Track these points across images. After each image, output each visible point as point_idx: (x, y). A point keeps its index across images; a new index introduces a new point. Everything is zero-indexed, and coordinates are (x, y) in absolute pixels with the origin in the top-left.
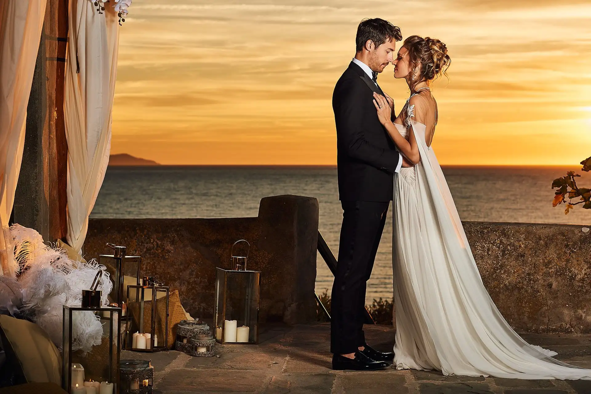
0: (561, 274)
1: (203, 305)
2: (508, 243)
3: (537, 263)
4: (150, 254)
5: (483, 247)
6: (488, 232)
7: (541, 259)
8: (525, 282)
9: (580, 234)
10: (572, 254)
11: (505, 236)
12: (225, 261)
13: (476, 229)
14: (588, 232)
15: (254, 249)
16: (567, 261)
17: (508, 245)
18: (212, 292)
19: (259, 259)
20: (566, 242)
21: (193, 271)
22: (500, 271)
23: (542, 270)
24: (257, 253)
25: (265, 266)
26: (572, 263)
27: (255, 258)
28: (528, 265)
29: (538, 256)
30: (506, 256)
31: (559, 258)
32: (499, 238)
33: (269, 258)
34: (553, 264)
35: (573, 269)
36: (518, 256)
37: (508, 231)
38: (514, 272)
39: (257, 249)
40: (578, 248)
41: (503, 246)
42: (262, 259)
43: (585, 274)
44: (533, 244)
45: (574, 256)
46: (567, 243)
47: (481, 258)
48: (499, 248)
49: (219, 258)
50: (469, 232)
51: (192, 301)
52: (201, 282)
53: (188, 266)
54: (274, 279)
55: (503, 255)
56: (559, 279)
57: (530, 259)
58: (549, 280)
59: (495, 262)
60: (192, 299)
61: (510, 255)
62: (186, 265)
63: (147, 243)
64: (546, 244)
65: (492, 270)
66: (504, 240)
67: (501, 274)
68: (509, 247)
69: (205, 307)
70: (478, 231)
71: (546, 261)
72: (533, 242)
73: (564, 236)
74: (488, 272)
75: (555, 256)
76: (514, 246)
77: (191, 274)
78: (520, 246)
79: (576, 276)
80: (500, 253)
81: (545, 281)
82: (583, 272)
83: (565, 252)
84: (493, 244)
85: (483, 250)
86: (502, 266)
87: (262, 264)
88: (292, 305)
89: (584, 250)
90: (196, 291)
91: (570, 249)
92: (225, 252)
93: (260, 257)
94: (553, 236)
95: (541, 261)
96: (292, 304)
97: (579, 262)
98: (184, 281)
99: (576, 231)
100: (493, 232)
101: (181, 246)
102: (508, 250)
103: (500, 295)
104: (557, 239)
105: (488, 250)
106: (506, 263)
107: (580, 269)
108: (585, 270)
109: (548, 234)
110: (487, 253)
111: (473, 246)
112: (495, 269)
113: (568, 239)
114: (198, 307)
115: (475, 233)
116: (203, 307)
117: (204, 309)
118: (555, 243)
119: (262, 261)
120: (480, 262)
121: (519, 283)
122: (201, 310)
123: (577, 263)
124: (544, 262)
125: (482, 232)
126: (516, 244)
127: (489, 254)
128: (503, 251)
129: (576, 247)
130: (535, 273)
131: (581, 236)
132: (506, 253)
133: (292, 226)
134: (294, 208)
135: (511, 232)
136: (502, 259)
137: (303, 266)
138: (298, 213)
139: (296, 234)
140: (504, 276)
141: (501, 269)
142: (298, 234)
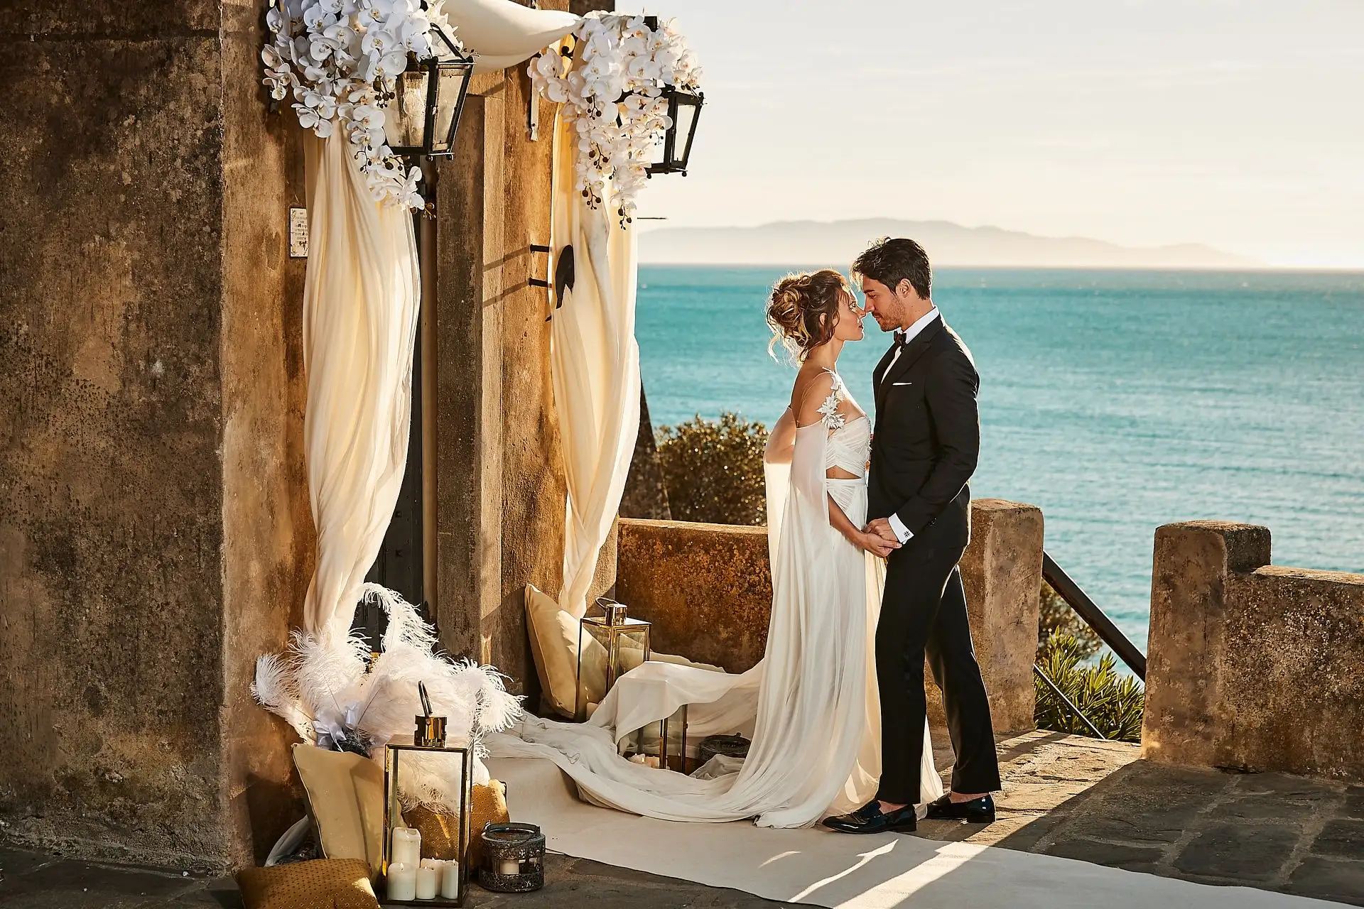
2: (1340, 617)
4: (754, 593)
5: (1297, 621)
6: (1306, 593)
11: (1336, 603)
13: (1286, 588)
17: (1340, 620)
22: (1325, 668)
30: (1337, 641)
32: (1324, 606)
36: (1357, 642)
37: (1340, 595)
38: (1349, 672)
41: (1331, 622)
47: (1292, 642)
48: (1324, 624)
50: (1274, 591)
55: (1330, 640)
59: (1316, 650)
61: (1342, 638)
63: (750, 574)
65: (1311, 664)
66: (1334, 612)
67: (1327, 673)
68: (1341, 625)
70: (1289, 591)
74: (1303, 666)
76: (1349, 622)
80: (1325, 635)
84: (1314, 616)
85: (1296, 627)
86: (1328, 659)
100: (1316, 594)
102: (1340, 630)
103: (1324, 712)
105: (1306, 627)
106: (1336, 653)
110: (1304, 632)
111: (1281, 617)
112: (1317, 663)
115: (1283, 594)
120: (1291, 648)
121: (1358, 691)
125: (1297, 594)
126: (1355, 619)
127: (1307, 635)
128: (1332, 631)
132: (1337, 634)
133: (981, 559)
134: (985, 528)
135: (1346, 598)
136: (1329, 645)
137: (1005, 630)
138: (994, 537)
139: (988, 575)
140: (1331, 677)
141: (1327, 664)
142: (992, 574)
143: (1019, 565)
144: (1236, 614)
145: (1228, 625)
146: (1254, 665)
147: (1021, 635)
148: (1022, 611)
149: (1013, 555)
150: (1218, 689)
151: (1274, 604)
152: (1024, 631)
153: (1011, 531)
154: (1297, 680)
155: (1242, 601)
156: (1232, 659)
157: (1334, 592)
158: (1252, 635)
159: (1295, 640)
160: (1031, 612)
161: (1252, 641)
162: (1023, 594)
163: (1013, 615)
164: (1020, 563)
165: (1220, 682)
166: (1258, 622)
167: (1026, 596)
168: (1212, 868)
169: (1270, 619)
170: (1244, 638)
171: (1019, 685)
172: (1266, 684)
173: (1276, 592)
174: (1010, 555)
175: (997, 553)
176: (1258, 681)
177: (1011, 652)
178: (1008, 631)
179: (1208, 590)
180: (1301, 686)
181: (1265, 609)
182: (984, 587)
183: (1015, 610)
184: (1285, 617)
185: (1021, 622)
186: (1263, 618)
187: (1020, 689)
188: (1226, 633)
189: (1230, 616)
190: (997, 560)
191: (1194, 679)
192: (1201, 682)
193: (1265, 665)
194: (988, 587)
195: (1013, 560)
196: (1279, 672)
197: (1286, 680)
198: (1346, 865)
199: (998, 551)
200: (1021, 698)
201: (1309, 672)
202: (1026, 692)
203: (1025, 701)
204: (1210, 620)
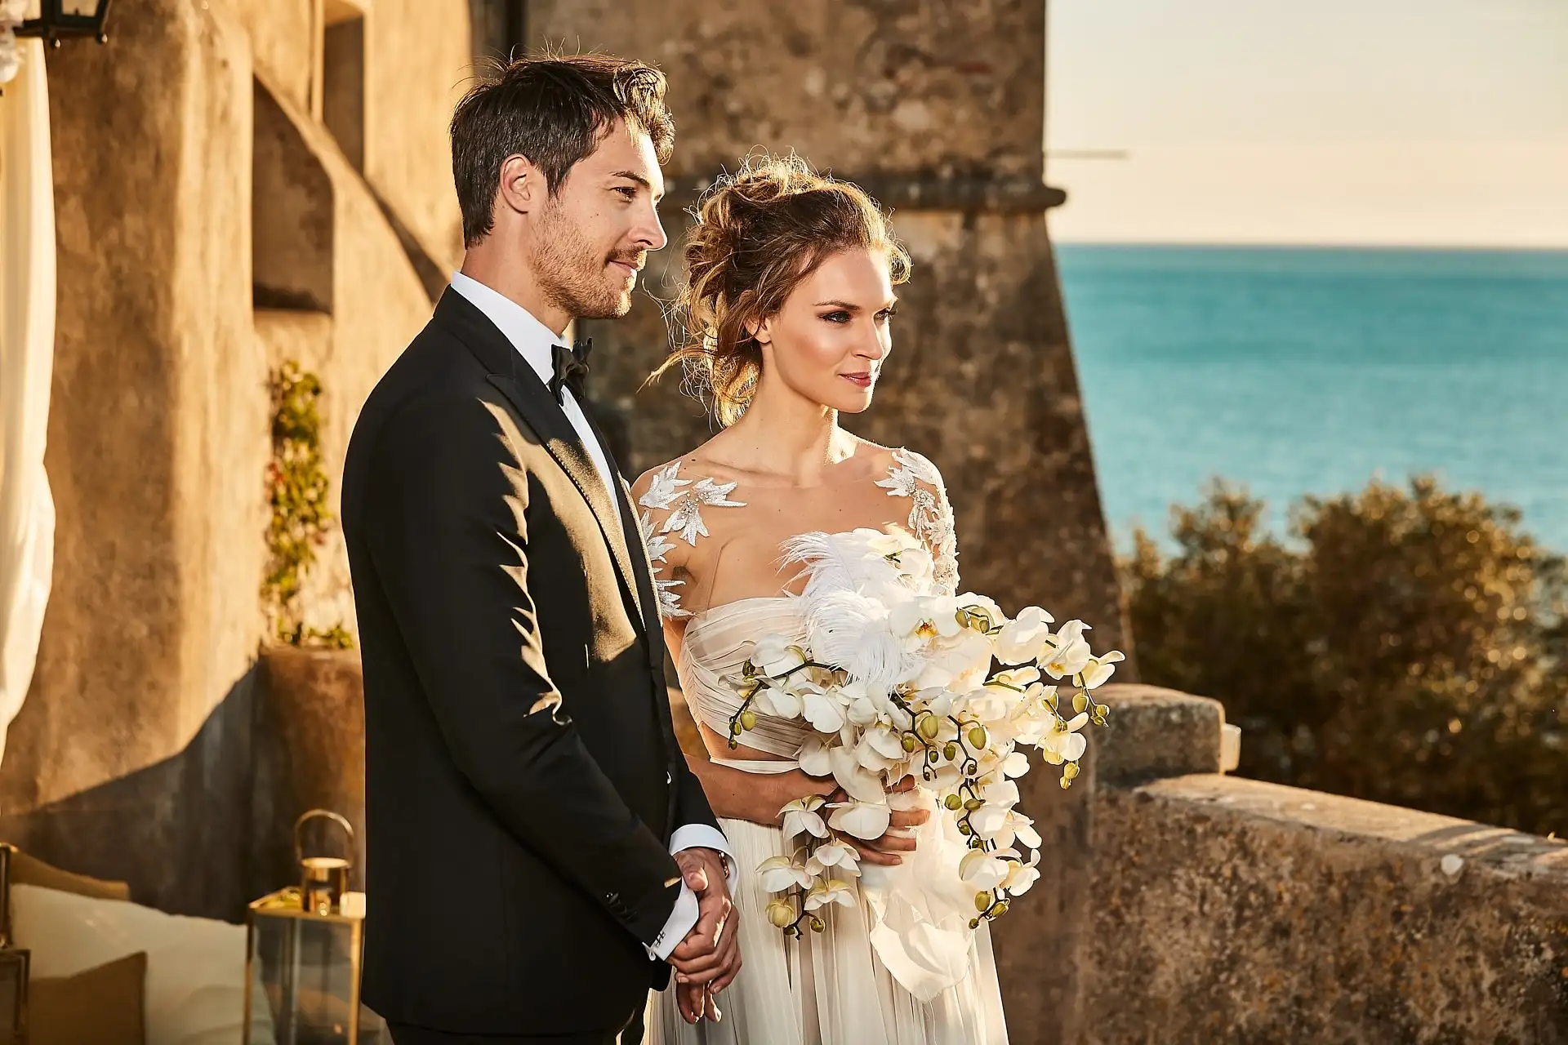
0: (1378, 1017)
2: (1253, 881)
3: (1320, 964)
5: (1191, 885)
6: (1206, 835)
7: (1329, 950)
8: (1289, 1029)
9: (1433, 879)
10: (1409, 949)
11: (1246, 855)
14: (1455, 875)
16: (1397, 970)
17: (1251, 887)
20: (1395, 903)
22: (1228, 979)
23: (1333, 990)
26: (1409, 979)
28: (1297, 967)
29: (1322, 942)
30: (1246, 928)
31: (1376, 956)
32: (1230, 859)
34: (1361, 976)
35: (1410, 1003)
36: (1274, 931)
37: (1253, 839)
38: (1264, 988)
40: (1425, 931)
41: (1239, 891)
43: (1443, 1027)
44: (1312, 896)
45: (1415, 957)
46: (1399, 906)
48: (1228, 892)
55: (1237, 924)
56: (1374, 1031)
57: (1302, 947)
58: (1348, 1030)
59: (1217, 942)
64: (1345, 899)
65: (1209, 968)
66: (1243, 871)
67: (1230, 987)
68: (1252, 897)
70: (1181, 828)
71: (1343, 962)
72: (1311, 886)
73: (1392, 877)
74: (1198, 973)
75: (1365, 946)
76: (1264, 893)
78: (1280, 898)
79: (1418, 1027)
80: (1230, 915)
81: (1338, 1032)
82: (1438, 1019)
83: (1392, 938)
84: (1215, 877)
86: (1234, 961)
89: (1440, 938)
91: (1405, 927)
94: (1364, 872)
95: (1331, 959)
97: (1428, 981)
99: (1426, 868)
102: (1250, 906)
104: (1374, 887)
105: (1203, 898)
106: (1244, 952)
107: (1428, 1006)
108: (1442, 1013)
109: (1352, 864)
112: (1217, 967)
113: (1401, 892)
118: (1366, 901)
121: (1274, 1026)
123: (1424, 985)
124: (1337, 963)
125: (1191, 832)
126: (1272, 887)
127: (1204, 913)
128: (1240, 907)
129: (1419, 923)
130: (1314, 998)
131: (1436, 886)
132: (1246, 914)
135: (1260, 846)
136: (1235, 935)
140: (1236, 995)
141: (1231, 970)
144: (1106, 867)
145: (1094, 887)
146: (1128, 966)
150: (1078, 1007)
151: (1160, 850)
154: (1189, 998)
155: (1115, 842)
156: (1099, 952)
157: (1244, 833)
158: (1128, 907)
159: (1187, 921)
161: (1128, 919)
165: (1080, 995)
166: (1137, 883)
169: (1154, 877)
170: (1116, 913)
172: (1145, 1002)
173: (1162, 827)
176: (1134, 996)
179: (1065, 819)
180: (1194, 1010)
181: (1146, 859)
186: (1144, 877)
188: (1091, 901)
189: (1098, 871)
191: (1045, 985)
192: (1055, 992)
193: (1144, 966)
196: (1163, 983)
197: (1173, 998)
201: (1207, 984)
204: (1071, 875)
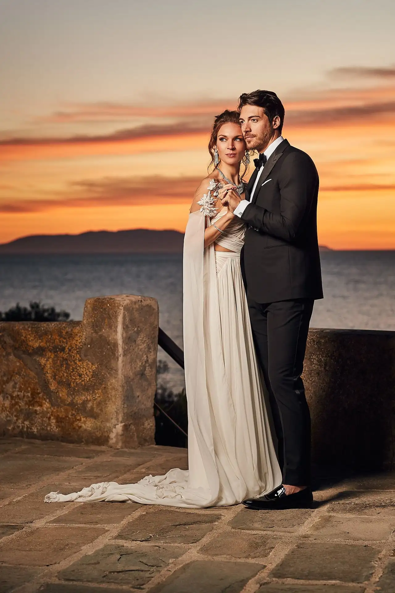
1: (27, 423)
12: (48, 373)
13: (312, 339)
15: (78, 358)
18: (35, 408)
19: (83, 370)
21: (16, 383)
24: (80, 364)
25: (89, 379)
27: (78, 370)
33: (92, 370)
39: (80, 358)
42: (85, 370)
47: (317, 375)
49: (43, 368)
51: (15, 418)
52: (24, 396)
53: (11, 378)
54: (98, 394)
60: (15, 416)
62: (10, 377)
69: (29, 426)
77: (14, 387)
85: (319, 365)
87: (86, 376)
88: (117, 426)
90: (20, 406)
92: (48, 362)
93: (84, 369)
96: (118, 424)
98: (8, 395)
101: (4, 354)
111: (309, 359)
114: (22, 426)
115: (310, 343)
116: (27, 425)
117: (27, 428)
119: (86, 373)
120: (316, 379)
122: (25, 429)
133: (116, 331)
134: (118, 311)
137: (133, 379)
138: (124, 318)
139: (120, 342)
142: (123, 342)
143: (142, 336)
147: (145, 383)
148: (145, 367)
149: (137, 330)
152: (147, 380)
153: (136, 315)
160: (151, 368)
162: (145, 356)
163: (138, 369)
164: (142, 335)
167: (147, 357)
168: (256, 525)
171: (144, 416)
174: (136, 329)
175: (125, 328)
177: (138, 394)
178: (135, 380)
182: (118, 351)
183: (141, 366)
184: (312, 358)
185: (145, 375)
187: (145, 419)
190: (126, 332)
194: (121, 350)
195: (138, 333)
198: (349, 520)
199: (127, 326)
200: (146, 424)
202: (149, 421)
203: (149, 427)
